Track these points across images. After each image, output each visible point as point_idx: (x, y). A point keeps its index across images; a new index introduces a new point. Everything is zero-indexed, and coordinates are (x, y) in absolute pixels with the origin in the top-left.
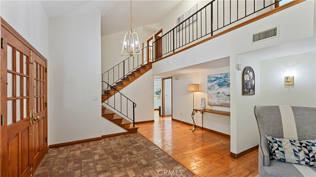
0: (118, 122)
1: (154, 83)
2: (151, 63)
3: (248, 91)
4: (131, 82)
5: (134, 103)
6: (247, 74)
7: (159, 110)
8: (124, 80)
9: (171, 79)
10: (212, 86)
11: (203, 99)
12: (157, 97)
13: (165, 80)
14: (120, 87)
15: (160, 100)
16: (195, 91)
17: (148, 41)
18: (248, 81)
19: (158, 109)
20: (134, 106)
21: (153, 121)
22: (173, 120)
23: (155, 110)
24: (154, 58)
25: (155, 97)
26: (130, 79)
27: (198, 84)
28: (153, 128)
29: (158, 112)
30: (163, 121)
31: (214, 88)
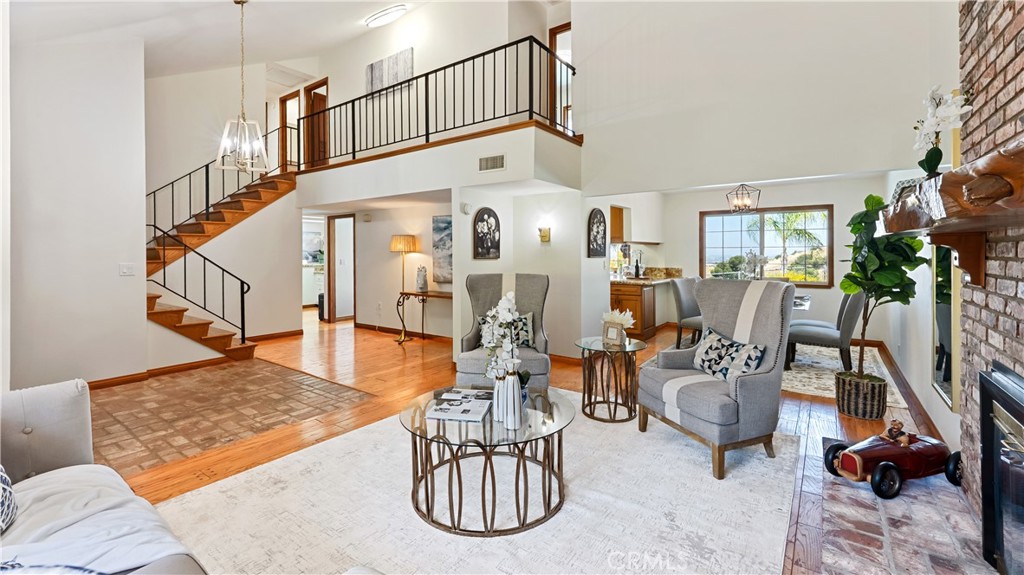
0: (198, 332)
1: (304, 225)
2: (293, 176)
3: (485, 251)
4: (229, 226)
5: (243, 283)
6: (483, 220)
7: (320, 306)
8: (208, 219)
9: (352, 219)
10: (441, 240)
11: (422, 270)
12: (313, 270)
13: (337, 221)
14: (194, 241)
15: (323, 278)
16: (408, 252)
17: (283, 101)
18: (485, 235)
19: (316, 306)
20: (244, 288)
21: (300, 333)
22: (357, 326)
23: (305, 307)
24: (302, 161)
25: (304, 270)
26: (228, 216)
27: (413, 236)
28: (299, 347)
29: (315, 313)
30: (332, 332)
31: (444, 245)
